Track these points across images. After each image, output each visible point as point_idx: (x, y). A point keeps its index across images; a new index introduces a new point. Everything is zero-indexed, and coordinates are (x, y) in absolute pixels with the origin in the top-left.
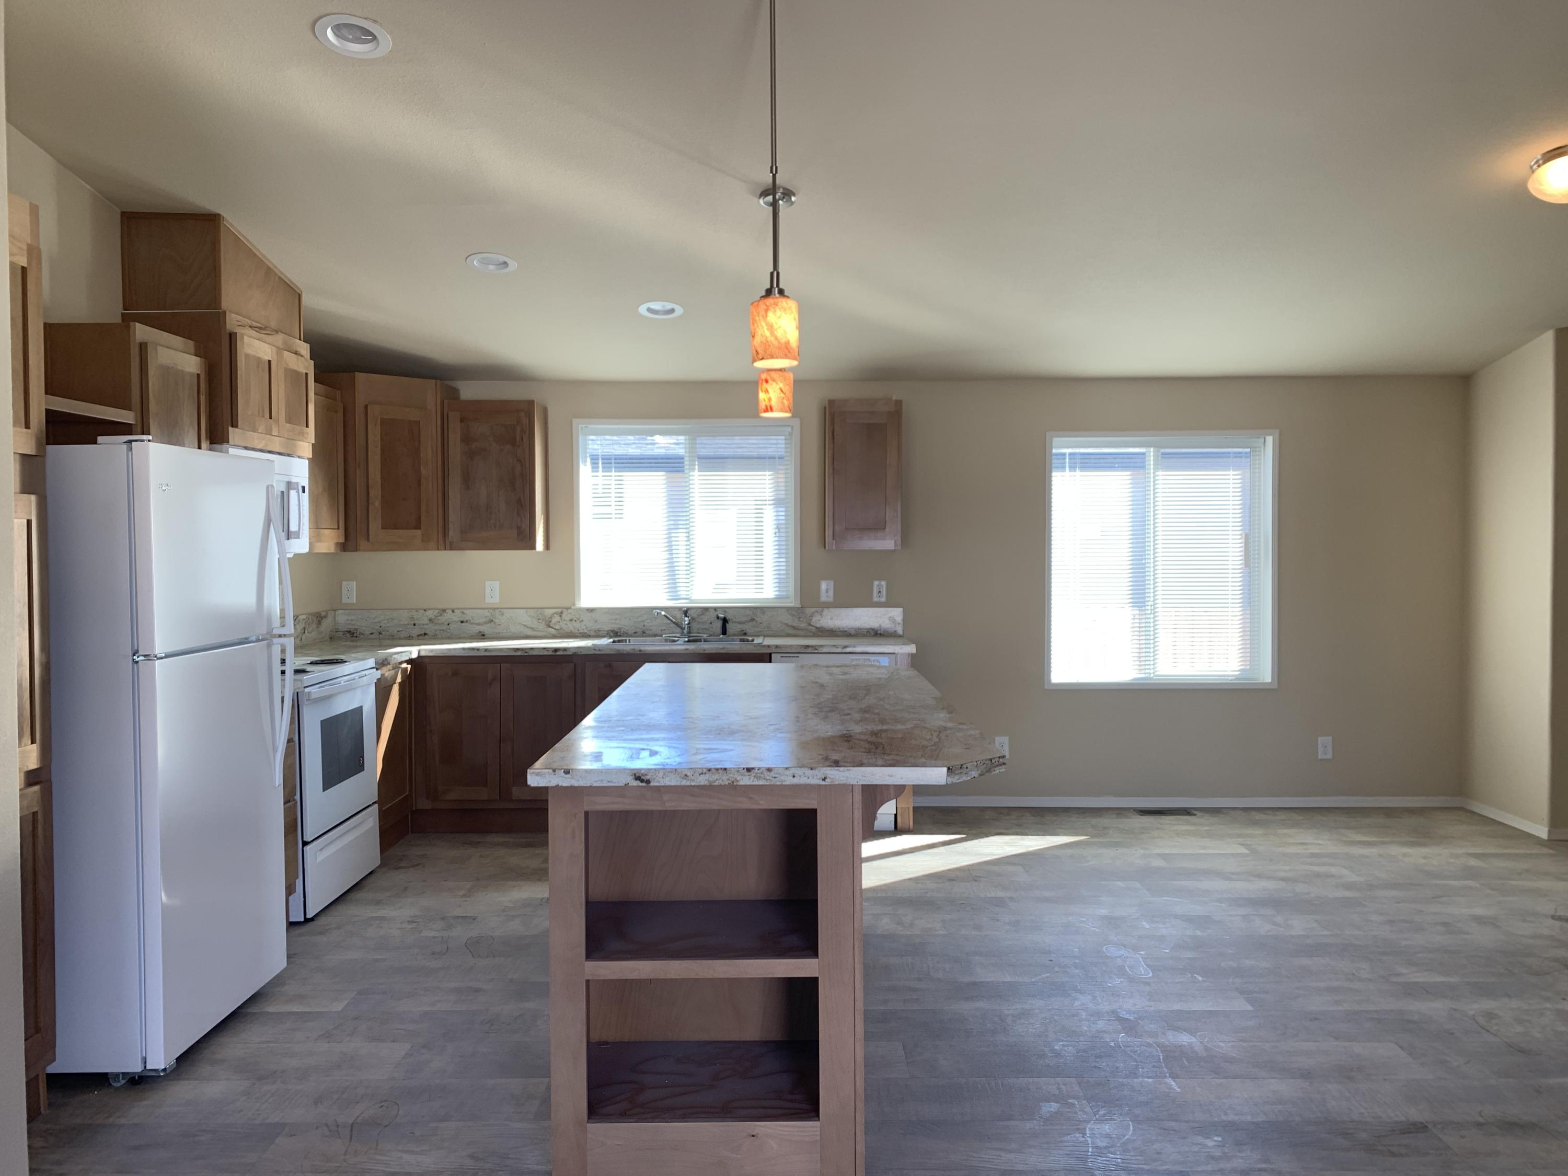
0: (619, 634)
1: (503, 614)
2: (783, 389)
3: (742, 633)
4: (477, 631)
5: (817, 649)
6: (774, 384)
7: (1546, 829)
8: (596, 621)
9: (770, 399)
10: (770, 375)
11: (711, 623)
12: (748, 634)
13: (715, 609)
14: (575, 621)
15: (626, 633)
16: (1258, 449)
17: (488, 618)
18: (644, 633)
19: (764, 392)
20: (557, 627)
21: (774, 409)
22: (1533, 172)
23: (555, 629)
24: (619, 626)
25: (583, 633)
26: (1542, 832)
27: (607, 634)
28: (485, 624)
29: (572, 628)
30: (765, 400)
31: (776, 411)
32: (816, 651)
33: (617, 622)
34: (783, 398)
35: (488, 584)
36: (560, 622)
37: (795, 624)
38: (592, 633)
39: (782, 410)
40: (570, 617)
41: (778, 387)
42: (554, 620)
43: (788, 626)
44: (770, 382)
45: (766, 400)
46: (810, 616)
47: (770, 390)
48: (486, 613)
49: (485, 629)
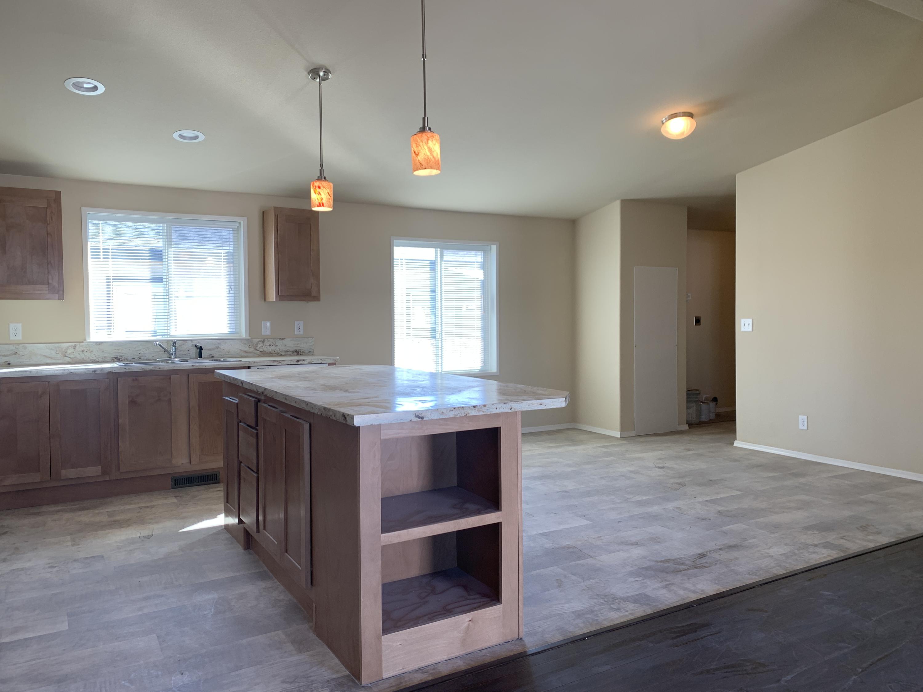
0: (121, 360)
1: (25, 348)
2: (330, 194)
3: (211, 356)
4: (4, 361)
5: (280, 363)
6: (325, 190)
7: (619, 433)
8: (103, 351)
9: (322, 199)
10: (321, 183)
11: (189, 351)
12: (214, 357)
13: (192, 340)
14: (86, 351)
15: (126, 359)
16: (487, 252)
17: (13, 351)
18: (140, 358)
19: (317, 194)
20: (72, 356)
21: (325, 205)
22: (663, 124)
23: (70, 358)
24: (121, 354)
25: (92, 360)
26: (618, 434)
27: (112, 360)
28: (11, 355)
29: (84, 357)
30: (318, 199)
31: (326, 207)
32: (280, 364)
33: (120, 351)
34: (330, 199)
35: (12, 326)
36: (74, 353)
37: (246, 350)
38: (100, 360)
39: (329, 207)
40: (82, 349)
41: (327, 192)
42: (69, 352)
43: (242, 351)
44: (322, 188)
45: (320, 199)
46: (256, 344)
47: (322, 193)
48: (11, 347)
49: (10, 359)
